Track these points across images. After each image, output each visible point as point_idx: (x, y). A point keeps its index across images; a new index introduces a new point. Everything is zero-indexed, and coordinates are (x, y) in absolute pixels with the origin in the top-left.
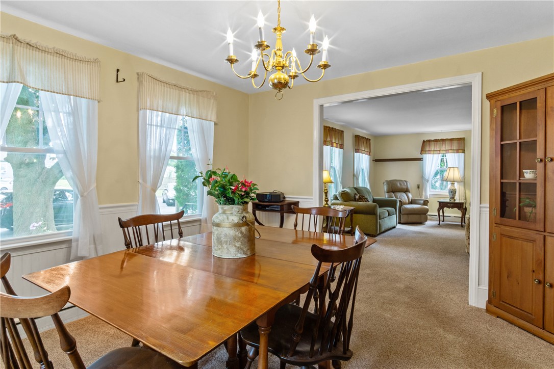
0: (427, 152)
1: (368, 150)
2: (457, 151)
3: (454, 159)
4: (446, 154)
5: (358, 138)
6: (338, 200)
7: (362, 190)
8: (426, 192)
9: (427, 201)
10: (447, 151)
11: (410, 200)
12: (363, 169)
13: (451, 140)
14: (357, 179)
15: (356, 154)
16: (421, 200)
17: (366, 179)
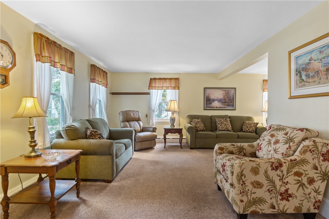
0: (153, 88)
1: (105, 82)
2: (174, 88)
3: (171, 94)
4: (167, 90)
5: (94, 68)
6: (62, 138)
7: (97, 123)
8: (152, 120)
9: (155, 128)
10: (168, 88)
11: (142, 128)
12: (100, 101)
13: (171, 79)
14: (94, 110)
15: (92, 85)
16: (151, 128)
17: (103, 109)
